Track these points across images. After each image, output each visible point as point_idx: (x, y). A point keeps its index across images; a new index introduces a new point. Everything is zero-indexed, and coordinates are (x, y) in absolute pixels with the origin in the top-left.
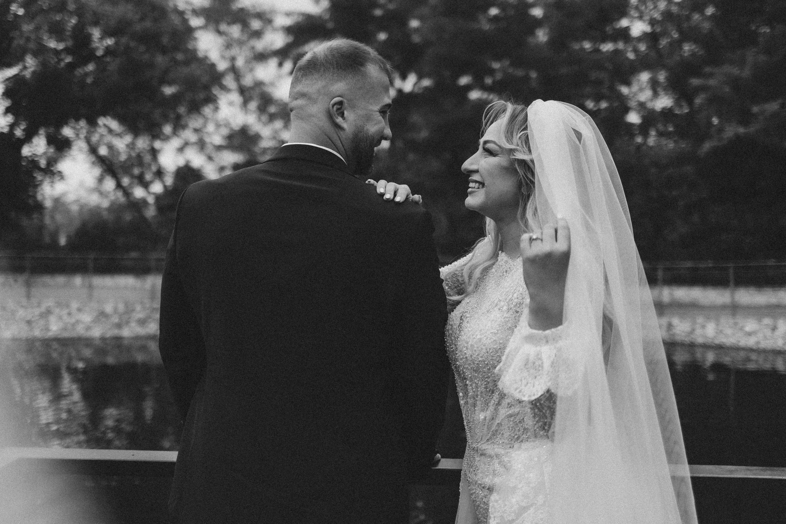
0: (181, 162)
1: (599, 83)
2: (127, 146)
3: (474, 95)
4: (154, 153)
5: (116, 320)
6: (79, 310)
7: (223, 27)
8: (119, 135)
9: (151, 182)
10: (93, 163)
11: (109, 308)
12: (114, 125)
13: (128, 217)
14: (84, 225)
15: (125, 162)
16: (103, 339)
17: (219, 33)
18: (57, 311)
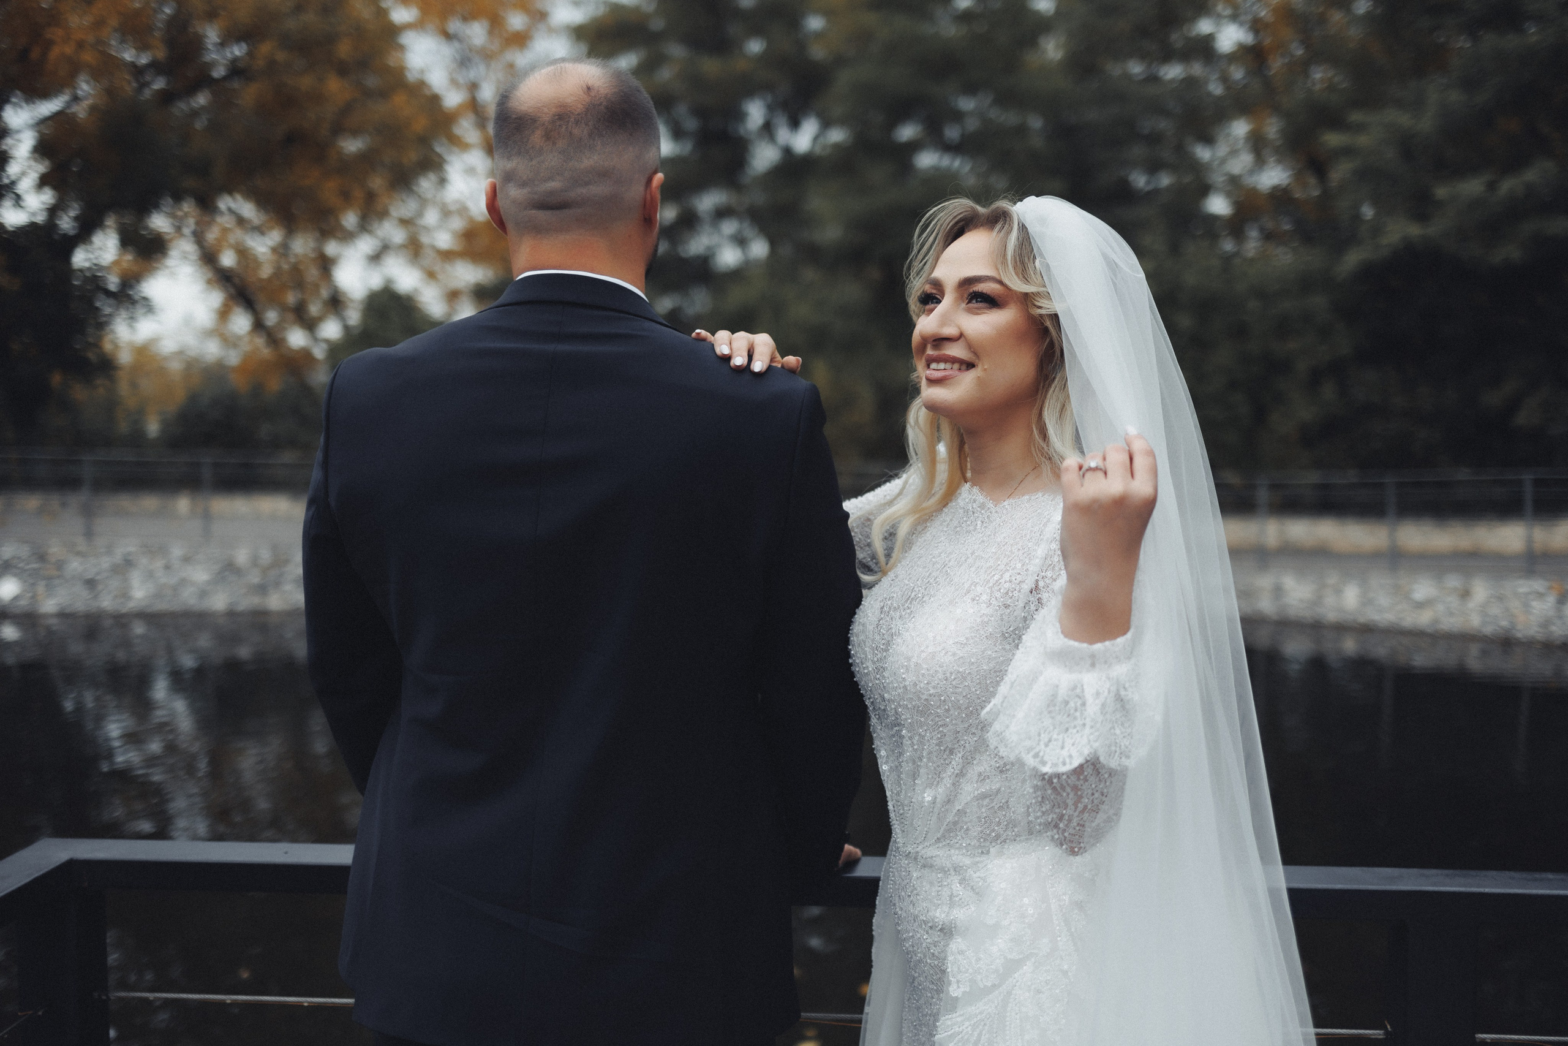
0: (375, 281)
1: (1154, 139)
2: (274, 250)
3: (927, 160)
4: (326, 264)
5: (255, 578)
6: (187, 560)
7: (454, 25)
8: (260, 230)
9: (320, 319)
10: (209, 282)
11: (242, 557)
12: (247, 209)
13: (275, 384)
14: (193, 398)
15: (269, 280)
16: (231, 614)
17: (448, 36)
18: (144, 561)
